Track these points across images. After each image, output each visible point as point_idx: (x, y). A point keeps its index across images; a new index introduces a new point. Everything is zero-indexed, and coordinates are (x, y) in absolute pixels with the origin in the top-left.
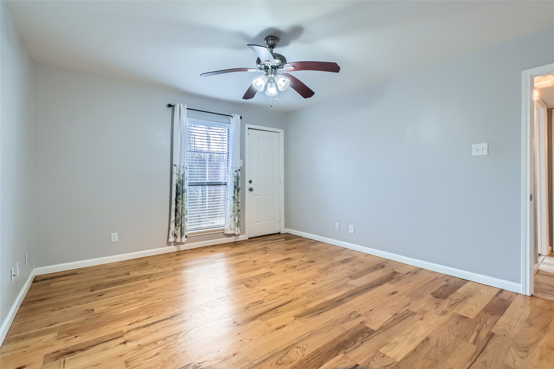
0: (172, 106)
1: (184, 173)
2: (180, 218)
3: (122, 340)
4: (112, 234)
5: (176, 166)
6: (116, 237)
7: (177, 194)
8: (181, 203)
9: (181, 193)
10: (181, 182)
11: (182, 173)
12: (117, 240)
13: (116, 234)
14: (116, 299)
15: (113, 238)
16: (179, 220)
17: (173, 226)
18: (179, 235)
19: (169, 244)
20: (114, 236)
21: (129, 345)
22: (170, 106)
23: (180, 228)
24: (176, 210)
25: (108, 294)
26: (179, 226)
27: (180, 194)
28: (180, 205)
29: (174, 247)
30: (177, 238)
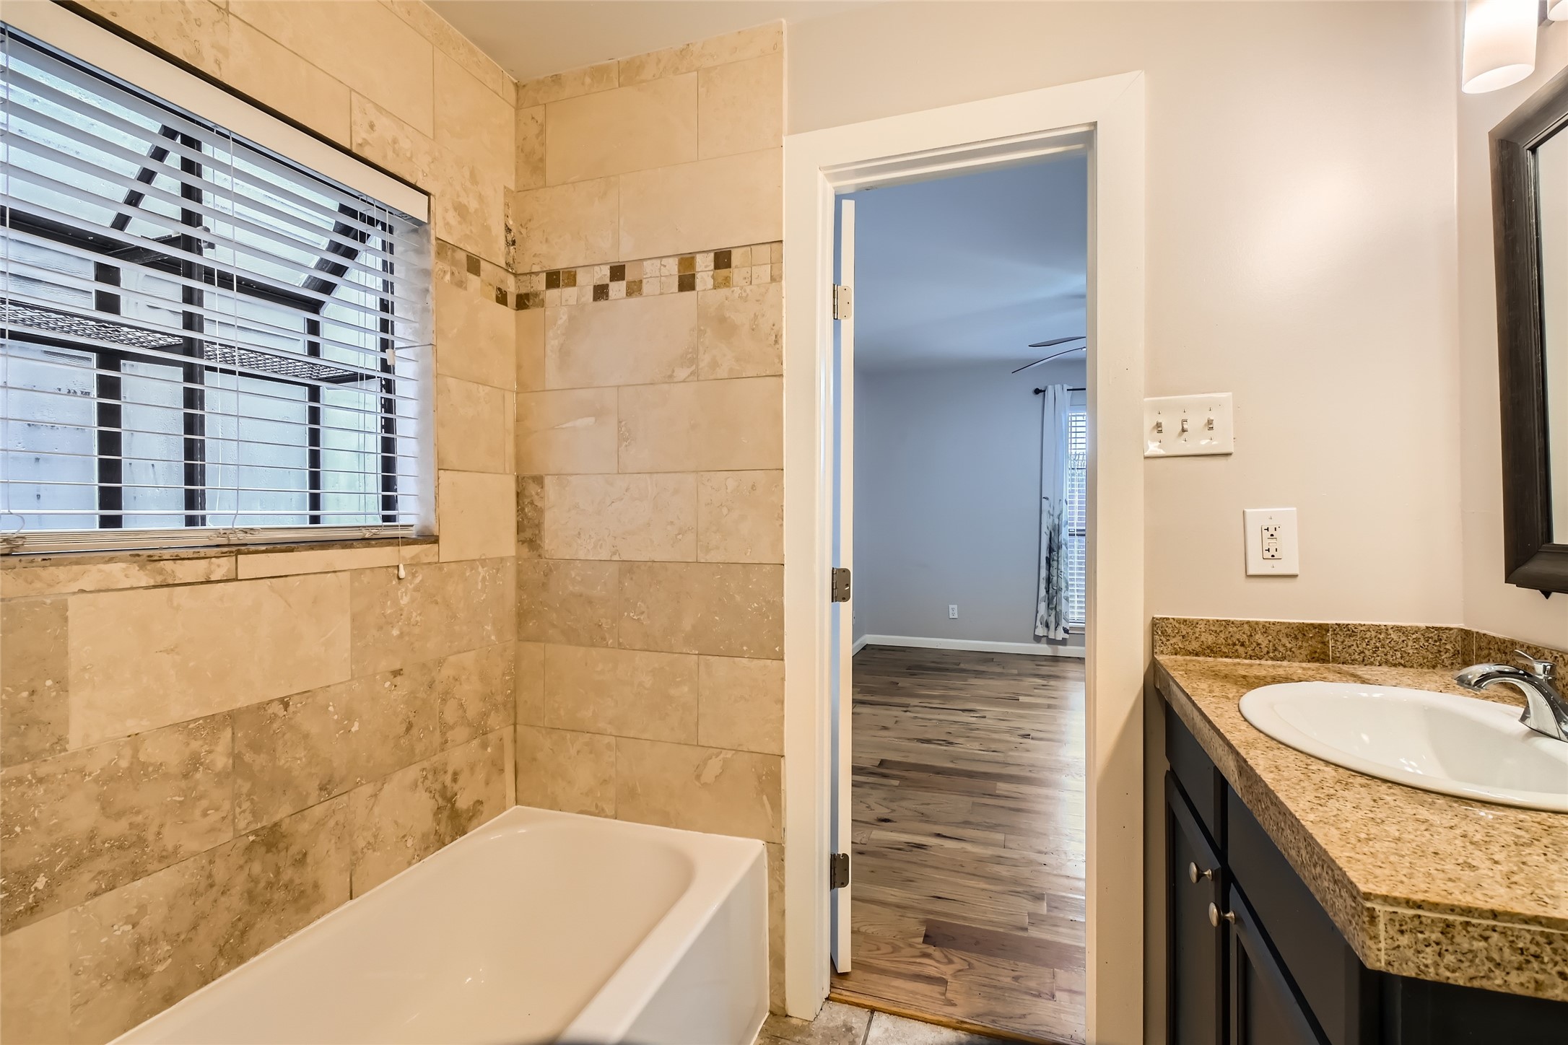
0: (1041, 391)
1: (1062, 512)
2: (1054, 594)
3: (905, 709)
4: (951, 606)
5: (1047, 498)
6: (956, 611)
7: (1051, 550)
8: (1055, 566)
9: (1056, 550)
10: (1056, 530)
11: (1056, 513)
12: (956, 616)
13: (956, 607)
14: (924, 681)
15: (951, 611)
16: (1053, 598)
17: (1043, 606)
18: (1052, 626)
19: (1038, 639)
20: (953, 609)
21: (908, 713)
22: (1037, 391)
23: (1054, 612)
24: (1049, 580)
25: (920, 676)
26: (1052, 609)
27: (1054, 551)
28: (1054, 572)
29: (1046, 646)
30: (1049, 630)
